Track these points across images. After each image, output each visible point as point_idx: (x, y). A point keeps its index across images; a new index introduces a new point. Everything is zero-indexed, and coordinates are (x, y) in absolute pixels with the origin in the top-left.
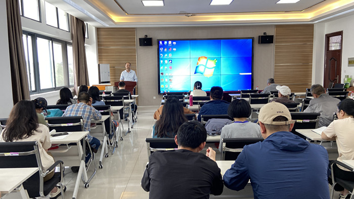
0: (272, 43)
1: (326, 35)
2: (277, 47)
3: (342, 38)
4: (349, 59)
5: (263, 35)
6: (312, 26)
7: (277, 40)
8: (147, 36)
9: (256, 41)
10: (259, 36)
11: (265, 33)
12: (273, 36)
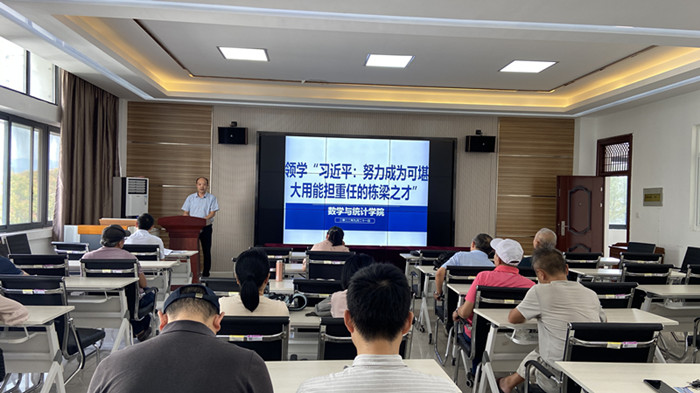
0: (493, 151)
1: (599, 141)
2: (502, 161)
3: (630, 148)
4: (645, 190)
5: (474, 134)
6: (571, 122)
7: (504, 147)
8: (235, 123)
9: (461, 146)
10: (467, 137)
11: (478, 132)
12: (494, 138)
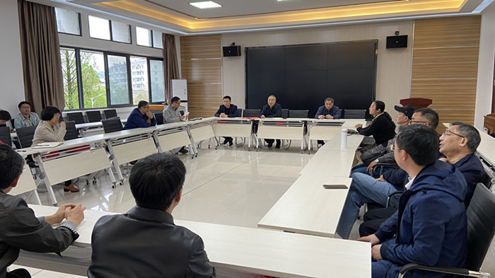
0: (406, 46)
5: (394, 35)
8: (234, 44)
10: (388, 37)
11: (397, 33)
12: (406, 36)
